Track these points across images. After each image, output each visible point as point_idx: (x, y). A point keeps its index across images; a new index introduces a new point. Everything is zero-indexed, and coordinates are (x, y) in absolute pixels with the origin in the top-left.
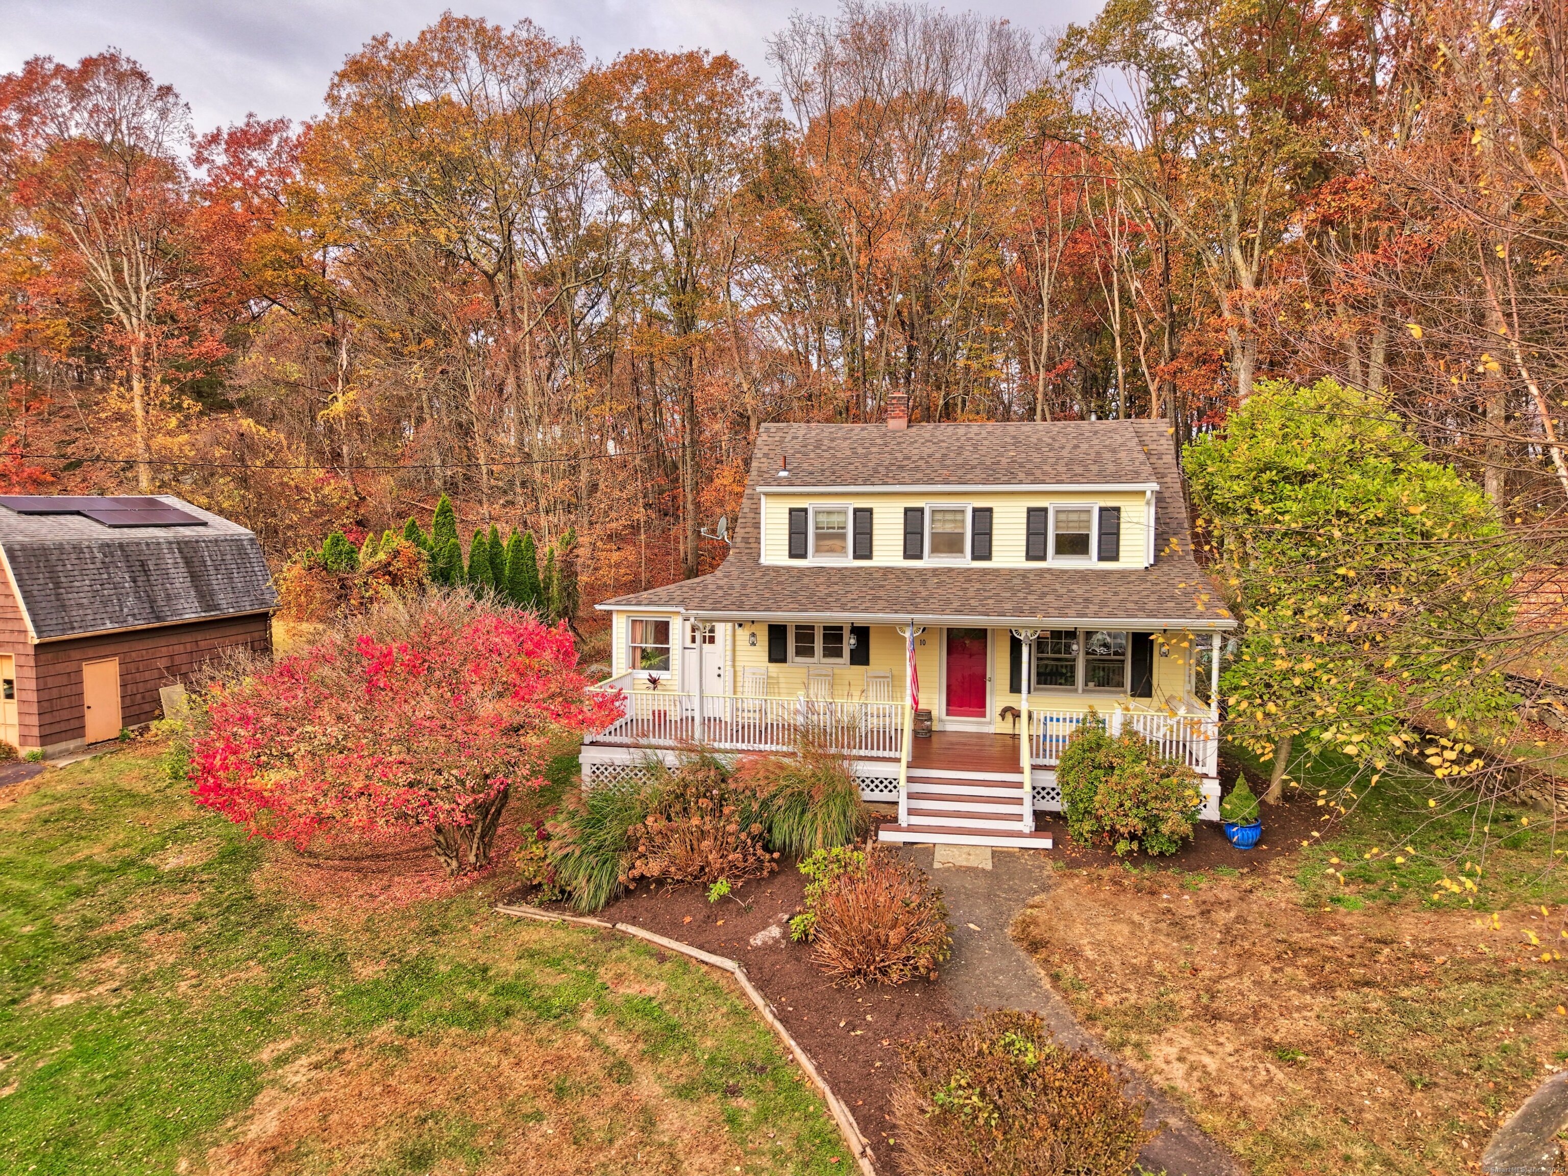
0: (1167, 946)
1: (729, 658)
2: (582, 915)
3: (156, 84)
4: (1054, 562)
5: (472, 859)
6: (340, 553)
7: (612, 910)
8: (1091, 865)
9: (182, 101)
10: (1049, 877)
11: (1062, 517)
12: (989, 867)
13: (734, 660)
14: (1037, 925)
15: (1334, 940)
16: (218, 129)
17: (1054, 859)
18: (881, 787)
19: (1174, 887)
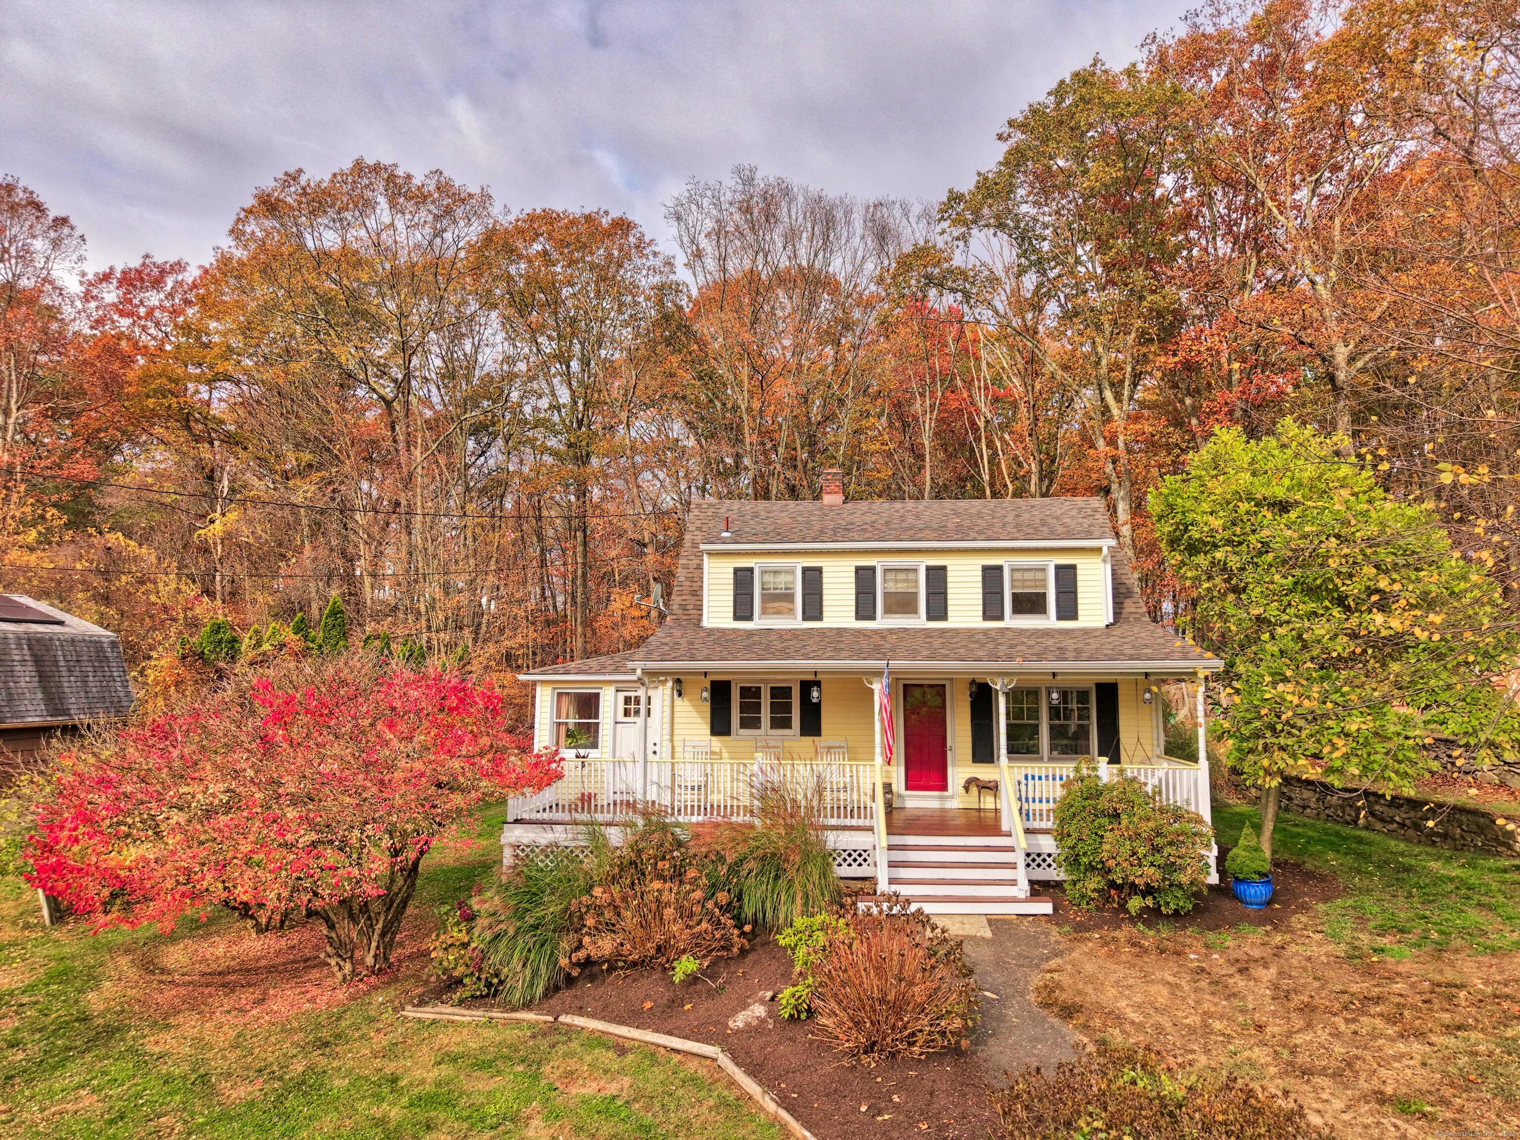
0: (1216, 1004)
1: (667, 731)
2: (514, 1009)
3: (52, 215)
4: (1012, 621)
5: (369, 960)
6: (220, 642)
7: (553, 1002)
8: (1102, 928)
9: (78, 233)
10: (1057, 942)
11: (1018, 575)
12: (988, 934)
13: (672, 735)
14: (1063, 989)
15: (1399, 987)
16: (111, 268)
17: (1057, 924)
18: (850, 860)
19: (1198, 945)
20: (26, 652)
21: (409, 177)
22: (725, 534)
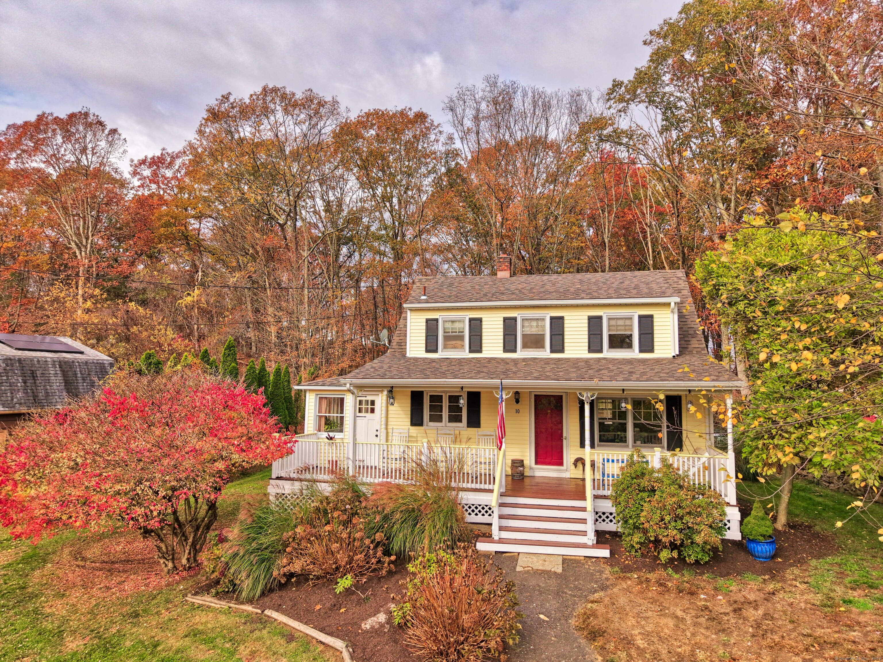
0: (707, 637)
1: (383, 423)
2: (242, 603)
3: (109, 127)
4: (608, 353)
5: (184, 561)
6: (151, 363)
7: (266, 599)
8: (641, 570)
9: (123, 137)
10: (607, 579)
11: (613, 322)
12: (559, 570)
13: (387, 425)
14: (596, 616)
16: (146, 157)
17: (611, 566)
18: (483, 512)
19: (710, 587)
20: (58, 369)
21: (294, 94)
22: (423, 297)
